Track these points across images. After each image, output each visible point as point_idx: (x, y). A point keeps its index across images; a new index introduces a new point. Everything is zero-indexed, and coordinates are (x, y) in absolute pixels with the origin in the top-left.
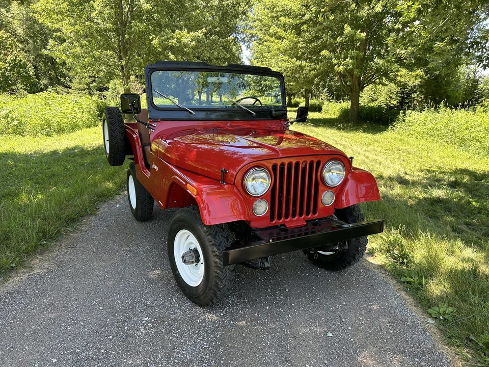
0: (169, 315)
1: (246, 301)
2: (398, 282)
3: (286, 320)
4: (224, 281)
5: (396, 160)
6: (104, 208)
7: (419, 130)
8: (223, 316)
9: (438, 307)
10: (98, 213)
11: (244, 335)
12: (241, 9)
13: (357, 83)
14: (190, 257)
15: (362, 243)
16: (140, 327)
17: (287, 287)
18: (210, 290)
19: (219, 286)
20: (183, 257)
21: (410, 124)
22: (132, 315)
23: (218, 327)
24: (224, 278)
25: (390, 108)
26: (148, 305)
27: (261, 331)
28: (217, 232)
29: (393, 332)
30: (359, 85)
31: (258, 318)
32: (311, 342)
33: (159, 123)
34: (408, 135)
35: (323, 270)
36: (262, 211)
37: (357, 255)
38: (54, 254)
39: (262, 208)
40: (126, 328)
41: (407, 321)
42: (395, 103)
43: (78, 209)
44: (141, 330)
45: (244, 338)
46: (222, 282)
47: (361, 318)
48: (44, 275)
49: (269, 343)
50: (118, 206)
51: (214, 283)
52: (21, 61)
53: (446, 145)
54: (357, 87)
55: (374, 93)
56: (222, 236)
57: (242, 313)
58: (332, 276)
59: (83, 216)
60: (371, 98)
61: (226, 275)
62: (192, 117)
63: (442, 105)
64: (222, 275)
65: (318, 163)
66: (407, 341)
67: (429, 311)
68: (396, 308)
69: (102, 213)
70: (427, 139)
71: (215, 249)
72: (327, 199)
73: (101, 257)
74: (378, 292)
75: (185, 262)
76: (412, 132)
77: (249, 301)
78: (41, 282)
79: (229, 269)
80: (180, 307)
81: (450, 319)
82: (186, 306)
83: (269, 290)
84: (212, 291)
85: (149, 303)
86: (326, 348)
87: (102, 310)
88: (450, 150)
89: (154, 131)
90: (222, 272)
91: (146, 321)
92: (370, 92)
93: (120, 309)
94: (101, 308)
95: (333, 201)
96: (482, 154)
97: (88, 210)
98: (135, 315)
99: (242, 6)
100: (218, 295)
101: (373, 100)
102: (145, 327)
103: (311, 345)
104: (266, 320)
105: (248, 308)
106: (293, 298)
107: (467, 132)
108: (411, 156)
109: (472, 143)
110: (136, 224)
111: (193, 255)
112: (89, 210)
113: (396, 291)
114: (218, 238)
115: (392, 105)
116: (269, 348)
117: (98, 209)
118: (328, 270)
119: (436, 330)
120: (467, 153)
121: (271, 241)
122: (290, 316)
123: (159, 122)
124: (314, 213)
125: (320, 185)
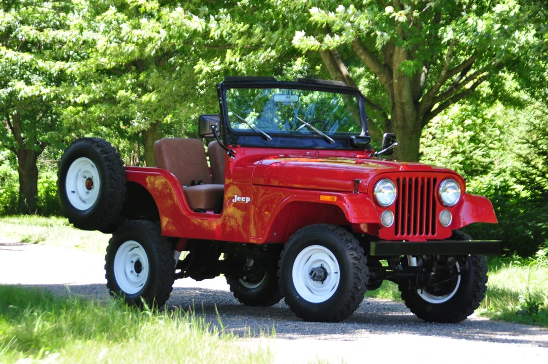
15: (482, 277)
18: (348, 293)
20: (311, 273)
24: (362, 280)
36: (390, 220)
37: (477, 292)
39: (388, 219)
46: (360, 283)
51: (352, 285)
61: (363, 277)
62: (268, 143)
65: (435, 180)
71: (353, 252)
72: (445, 218)
75: (314, 276)
79: (365, 272)
89: (234, 158)
90: (361, 273)
92: (456, 134)
95: (451, 221)
100: (356, 298)
123: (239, 148)
124: (433, 233)
125: (437, 203)
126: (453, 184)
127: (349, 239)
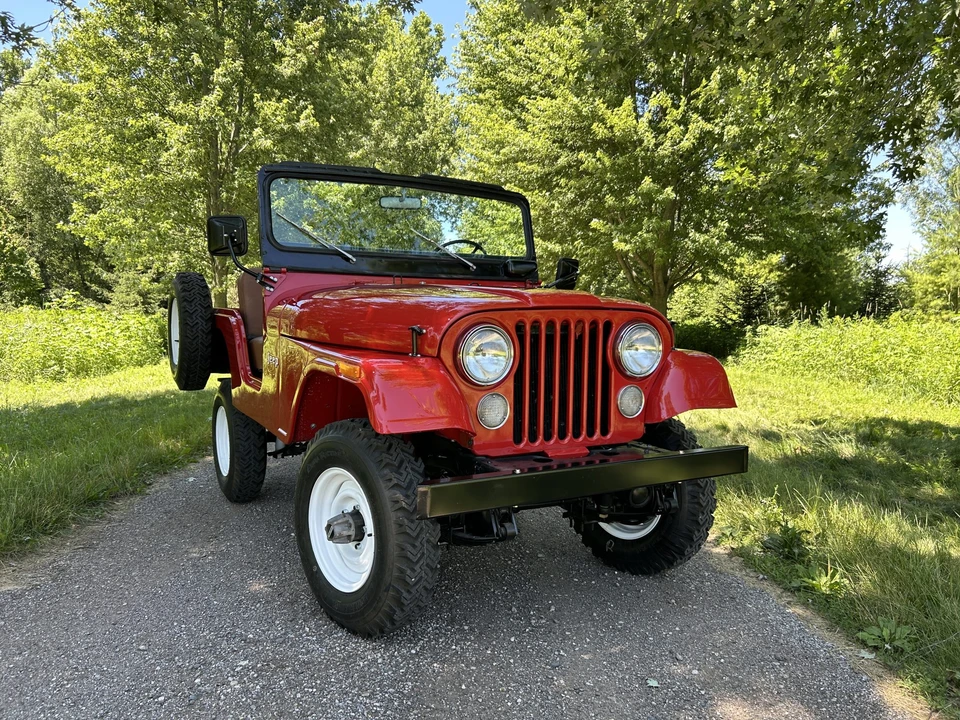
0: (296, 656)
1: (466, 628)
2: (786, 589)
3: (554, 660)
4: (417, 568)
5: (750, 406)
6: (162, 485)
7: (787, 358)
8: (417, 654)
9: (879, 626)
10: (148, 491)
11: (463, 687)
12: (439, 155)
13: (660, 278)
14: (343, 525)
15: (704, 504)
16: (230, 679)
17: (552, 604)
18: (387, 590)
19: (408, 579)
20: (328, 527)
21: (769, 349)
22: (211, 658)
23: (405, 674)
24: (418, 562)
25: (726, 328)
26: (250, 638)
27: (502, 680)
28: (402, 462)
29: (790, 677)
30: (666, 283)
31: (493, 658)
32: (614, 699)
33: (284, 276)
34: (767, 370)
35: (627, 574)
36: (501, 416)
37: (696, 532)
38: (46, 560)
39: (496, 413)
40: (198, 681)
41: (816, 656)
42: (735, 317)
43: (106, 482)
44: (232, 684)
45: (465, 693)
46: (413, 570)
47: (717, 654)
48: (22, 595)
49: (519, 700)
50: (191, 479)
51: (396, 574)
52: (14, 248)
53: (841, 383)
54: (662, 286)
55: (694, 302)
56: (412, 469)
57: (458, 648)
58: (645, 585)
59: (115, 497)
60: (688, 310)
61: (423, 554)
62: (350, 267)
63: (824, 312)
64: (414, 552)
65: (608, 326)
66: (823, 693)
67: (860, 635)
68: (790, 634)
69: (157, 492)
70: (802, 375)
71: (399, 496)
72: (630, 402)
73: (150, 562)
74: (745, 607)
75: (332, 537)
76: (772, 363)
77: (471, 629)
78: (12, 606)
79: (428, 541)
80: (320, 642)
81: (907, 647)
82: (334, 638)
83: (514, 609)
84: (391, 593)
85: (251, 636)
86: (648, 708)
87: (144, 650)
88: (850, 391)
89: (272, 290)
90: (414, 546)
91: (244, 667)
92: (686, 300)
93: (185, 648)
94: (142, 647)
95: (642, 408)
96: (912, 395)
97: (128, 485)
98: (218, 658)
99: (443, 149)
100: (406, 602)
101: (693, 315)
102: (241, 678)
103: (612, 704)
104: (512, 661)
105: (470, 640)
106: (568, 623)
107: (877, 356)
108: (777, 401)
109: (891, 377)
110: (228, 507)
111: (351, 521)
112: (130, 485)
113: (785, 606)
114: (405, 473)
115: (730, 322)
116: (521, 710)
117: (150, 484)
118: (637, 575)
119: (881, 670)
120: (882, 394)
121: (518, 471)
122: (562, 653)
123: (284, 273)
124: (605, 432)
125: (613, 372)
126: (648, 334)
127: (396, 463)
